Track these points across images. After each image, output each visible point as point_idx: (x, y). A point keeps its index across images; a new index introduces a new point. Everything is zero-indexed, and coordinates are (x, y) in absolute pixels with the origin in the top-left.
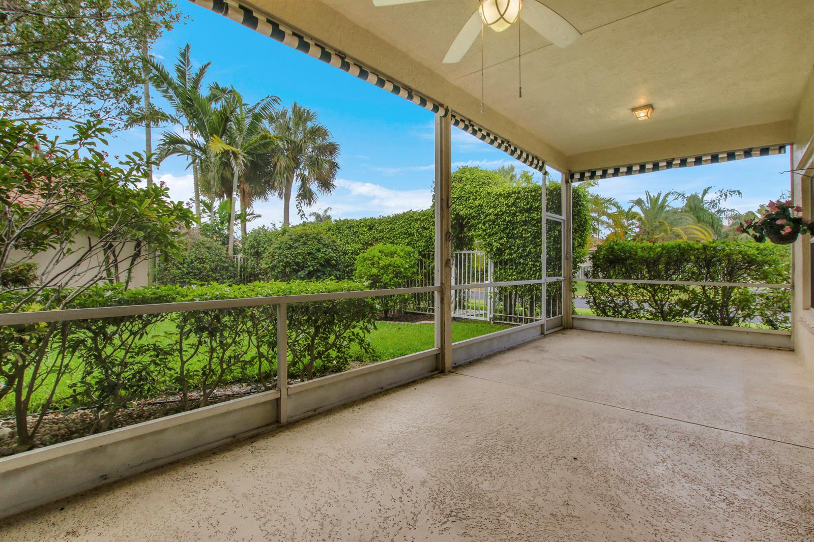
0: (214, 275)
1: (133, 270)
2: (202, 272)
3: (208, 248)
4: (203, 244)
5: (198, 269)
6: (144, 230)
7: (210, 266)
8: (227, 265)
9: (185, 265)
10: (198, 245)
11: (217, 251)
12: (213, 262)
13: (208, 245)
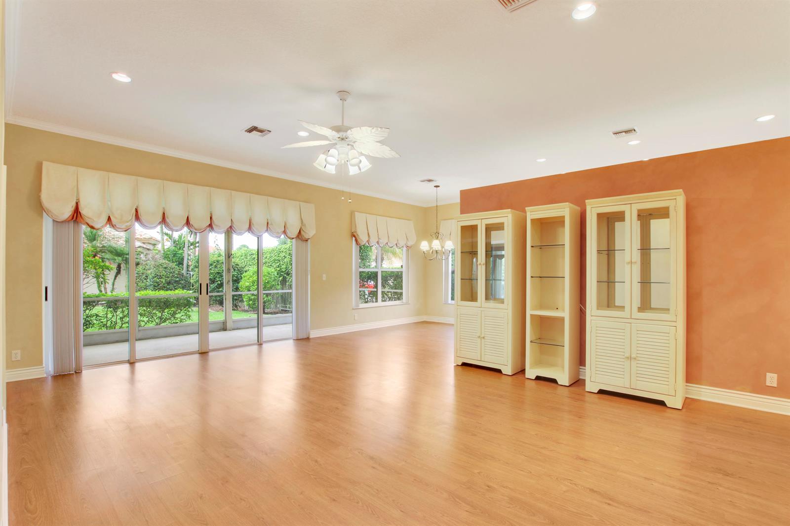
0: (168, 286)
1: (116, 283)
2: (159, 284)
3: (166, 268)
4: (162, 265)
5: (157, 283)
6: (122, 257)
7: (165, 280)
8: (178, 279)
9: (148, 280)
10: (158, 266)
11: (171, 270)
12: (168, 277)
13: (165, 266)
